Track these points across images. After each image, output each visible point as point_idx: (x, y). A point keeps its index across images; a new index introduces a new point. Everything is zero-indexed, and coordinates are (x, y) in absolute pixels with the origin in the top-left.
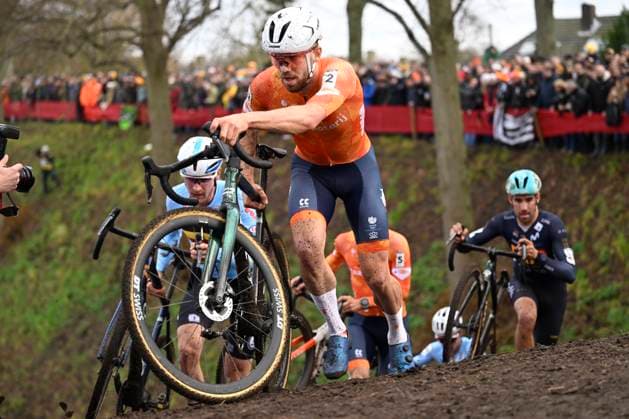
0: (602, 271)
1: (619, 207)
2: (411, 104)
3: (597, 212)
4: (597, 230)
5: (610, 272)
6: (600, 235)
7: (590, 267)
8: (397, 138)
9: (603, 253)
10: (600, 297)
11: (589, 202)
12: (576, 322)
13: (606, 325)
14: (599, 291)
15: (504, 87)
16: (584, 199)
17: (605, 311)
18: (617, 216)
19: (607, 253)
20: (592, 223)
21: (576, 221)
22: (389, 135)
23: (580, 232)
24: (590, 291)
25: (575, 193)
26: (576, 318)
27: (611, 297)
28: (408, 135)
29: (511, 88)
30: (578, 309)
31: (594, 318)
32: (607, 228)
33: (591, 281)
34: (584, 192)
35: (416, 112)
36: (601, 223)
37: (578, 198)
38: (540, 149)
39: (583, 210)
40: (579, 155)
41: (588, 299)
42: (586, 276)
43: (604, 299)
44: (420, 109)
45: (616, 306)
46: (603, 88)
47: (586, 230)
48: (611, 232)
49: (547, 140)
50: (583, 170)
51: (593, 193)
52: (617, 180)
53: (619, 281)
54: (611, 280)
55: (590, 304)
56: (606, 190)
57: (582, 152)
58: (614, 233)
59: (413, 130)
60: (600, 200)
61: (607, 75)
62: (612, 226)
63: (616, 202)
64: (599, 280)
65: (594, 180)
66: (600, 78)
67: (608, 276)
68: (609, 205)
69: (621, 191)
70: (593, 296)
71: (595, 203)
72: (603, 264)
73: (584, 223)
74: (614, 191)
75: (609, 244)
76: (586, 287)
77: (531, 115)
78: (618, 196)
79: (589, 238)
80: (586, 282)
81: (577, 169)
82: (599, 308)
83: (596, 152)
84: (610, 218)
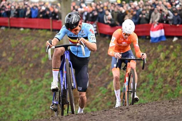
2: (51, 18)
8: (45, 31)
12: (112, 100)
15: (86, 13)
22: (42, 29)
26: (112, 98)
28: (49, 30)
29: (88, 14)
35: (52, 21)
38: (98, 37)
44: (54, 20)
46: (122, 15)
49: (101, 34)
59: (51, 28)
61: (123, 11)
66: (121, 12)
77: (95, 24)
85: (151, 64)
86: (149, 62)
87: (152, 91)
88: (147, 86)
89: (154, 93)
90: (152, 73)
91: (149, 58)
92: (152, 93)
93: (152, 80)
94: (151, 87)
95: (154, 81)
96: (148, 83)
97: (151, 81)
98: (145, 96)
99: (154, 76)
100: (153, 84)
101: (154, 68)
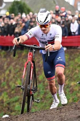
0: (13, 92)
1: (18, 70)
3: (10, 71)
4: (10, 78)
5: (15, 92)
6: (11, 80)
7: (8, 91)
9: (13, 86)
10: (12, 101)
11: (7, 68)
12: (4, 110)
13: (14, 111)
14: (12, 99)
16: (5, 67)
17: (14, 106)
18: (17, 73)
19: (14, 86)
20: (8, 75)
21: (3, 75)
23: (4, 78)
24: (8, 99)
25: (2, 65)
26: (4, 109)
27: (16, 101)
30: (5, 105)
31: (10, 108)
32: (14, 77)
33: (9, 96)
34: (6, 64)
36: (12, 75)
37: (3, 67)
39: (5, 71)
40: (3, 51)
41: (8, 102)
42: (7, 94)
43: (13, 102)
45: (18, 104)
46: (12, 27)
47: (7, 78)
48: (15, 79)
50: (5, 57)
51: (9, 65)
52: (17, 60)
53: (18, 95)
54: (16, 95)
55: (9, 104)
56: (13, 64)
57: (4, 50)
58: (17, 79)
60: (11, 67)
61: (14, 23)
62: (16, 76)
63: (17, 68)
64: (12, 95)
65: (9, 60)
66: (12, 24)
67: (15, 94)
68: (14, 69)
69: (18, 64)
70: (10, 101)
71: (9, 68)
72: (13, 90)
73: (6, 75)
74: (16, 64)
75: (15, 83)
76: (7, 98)
78: (17, 66)
79: (8, 81)
80: (7, 96)
81: (3, 56)
82: (12, 105)
83: (9, 50)
84: (15, 74)
85: (41, 74)
86: (39, 73)
87: (43, 101)
88: (38, 95)
89: (44, 102)
90: (42, 83)
91: (39, 69)
92: (43, 102)
93: (43, 89)
94: (42, 96)
95: (45, 91)
96: (39, 93)
97: (41, 90)
98: (36, 106)
99: (44, 86)
100: (43, 93)
101: (44, 78)
